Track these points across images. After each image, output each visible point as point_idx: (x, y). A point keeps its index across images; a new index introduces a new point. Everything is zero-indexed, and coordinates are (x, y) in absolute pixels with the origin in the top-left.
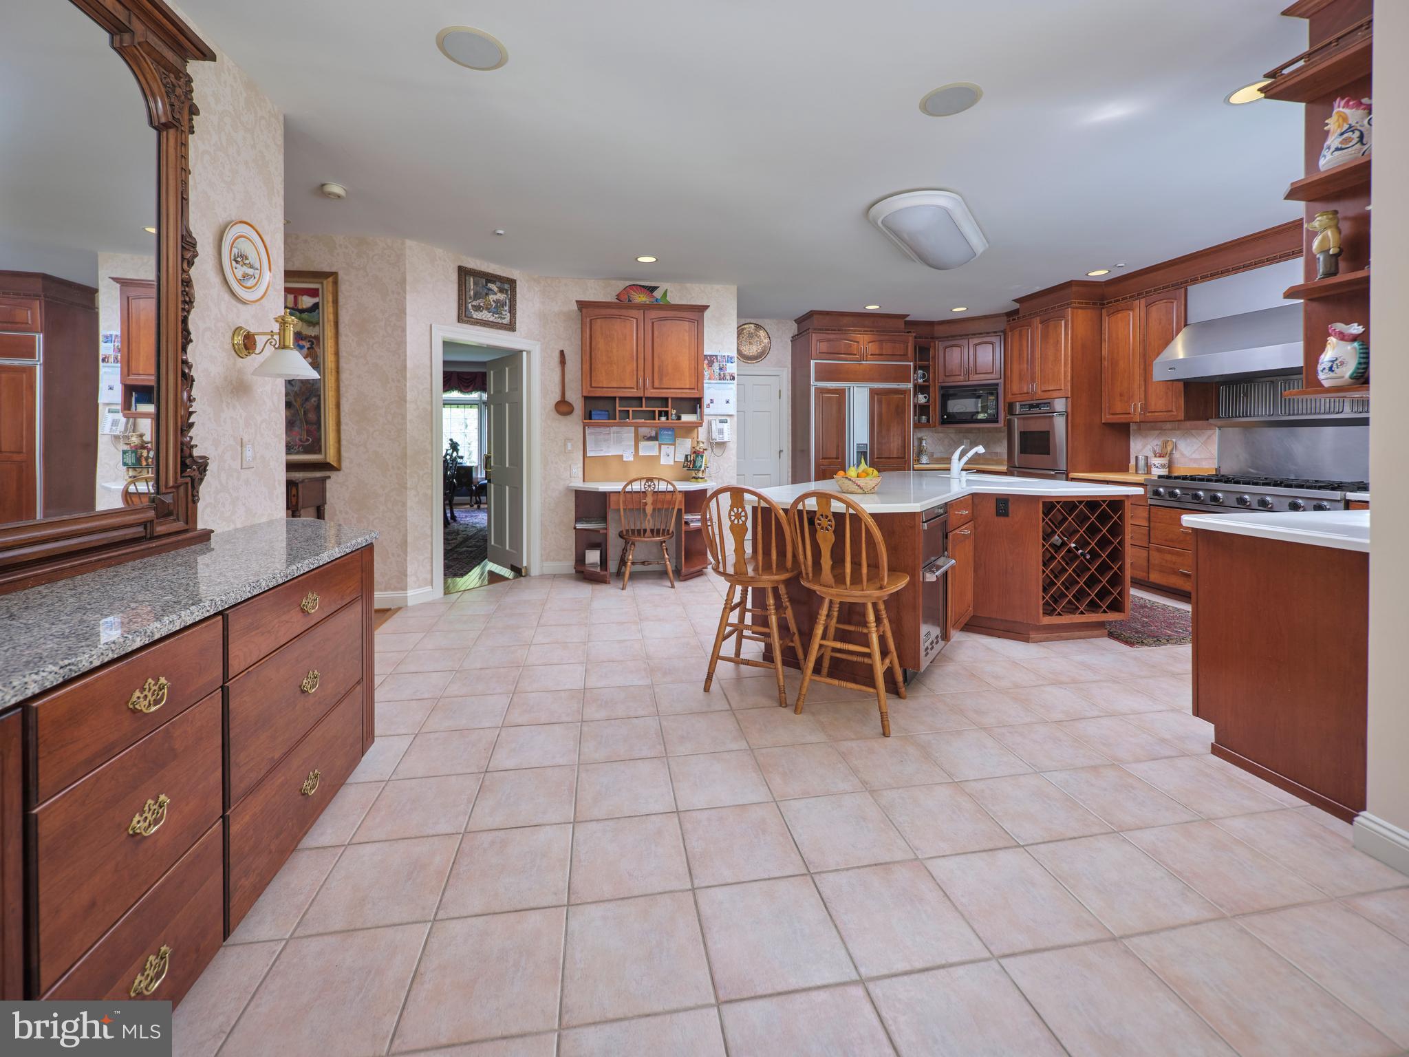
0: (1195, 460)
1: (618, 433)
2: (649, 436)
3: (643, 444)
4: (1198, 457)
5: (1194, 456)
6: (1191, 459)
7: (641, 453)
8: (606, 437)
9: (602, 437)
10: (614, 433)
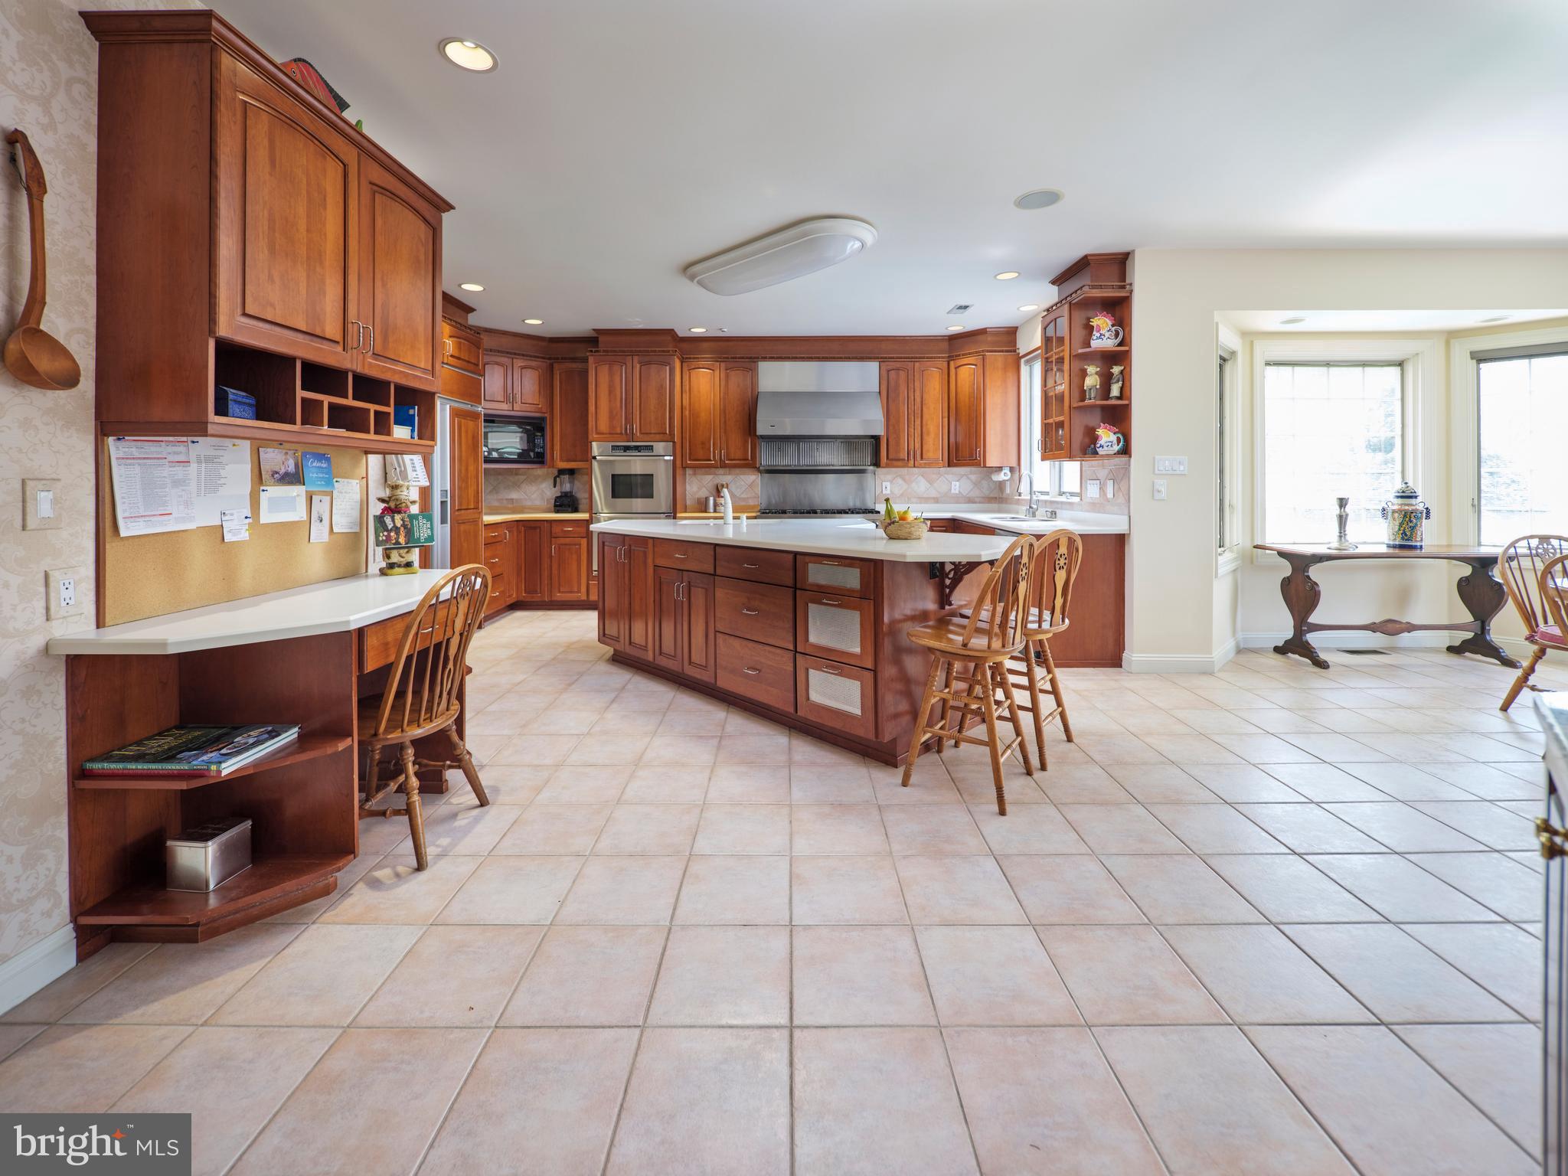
0: (744, 499)
1: (209, 460)
2: (283, 471)
3: (273, 492)
4: (746, 496)
5: (742, 496)
6: (740, 499)
7: (266, 517)
8: (179, 471)
9: (166, 472)
10: (199, 462)
